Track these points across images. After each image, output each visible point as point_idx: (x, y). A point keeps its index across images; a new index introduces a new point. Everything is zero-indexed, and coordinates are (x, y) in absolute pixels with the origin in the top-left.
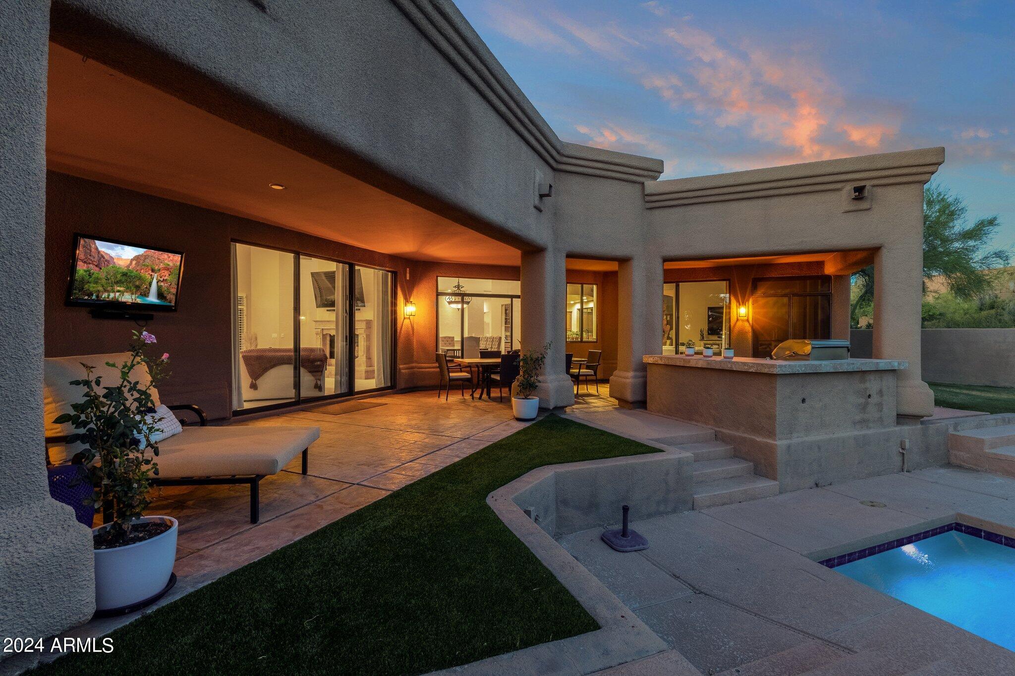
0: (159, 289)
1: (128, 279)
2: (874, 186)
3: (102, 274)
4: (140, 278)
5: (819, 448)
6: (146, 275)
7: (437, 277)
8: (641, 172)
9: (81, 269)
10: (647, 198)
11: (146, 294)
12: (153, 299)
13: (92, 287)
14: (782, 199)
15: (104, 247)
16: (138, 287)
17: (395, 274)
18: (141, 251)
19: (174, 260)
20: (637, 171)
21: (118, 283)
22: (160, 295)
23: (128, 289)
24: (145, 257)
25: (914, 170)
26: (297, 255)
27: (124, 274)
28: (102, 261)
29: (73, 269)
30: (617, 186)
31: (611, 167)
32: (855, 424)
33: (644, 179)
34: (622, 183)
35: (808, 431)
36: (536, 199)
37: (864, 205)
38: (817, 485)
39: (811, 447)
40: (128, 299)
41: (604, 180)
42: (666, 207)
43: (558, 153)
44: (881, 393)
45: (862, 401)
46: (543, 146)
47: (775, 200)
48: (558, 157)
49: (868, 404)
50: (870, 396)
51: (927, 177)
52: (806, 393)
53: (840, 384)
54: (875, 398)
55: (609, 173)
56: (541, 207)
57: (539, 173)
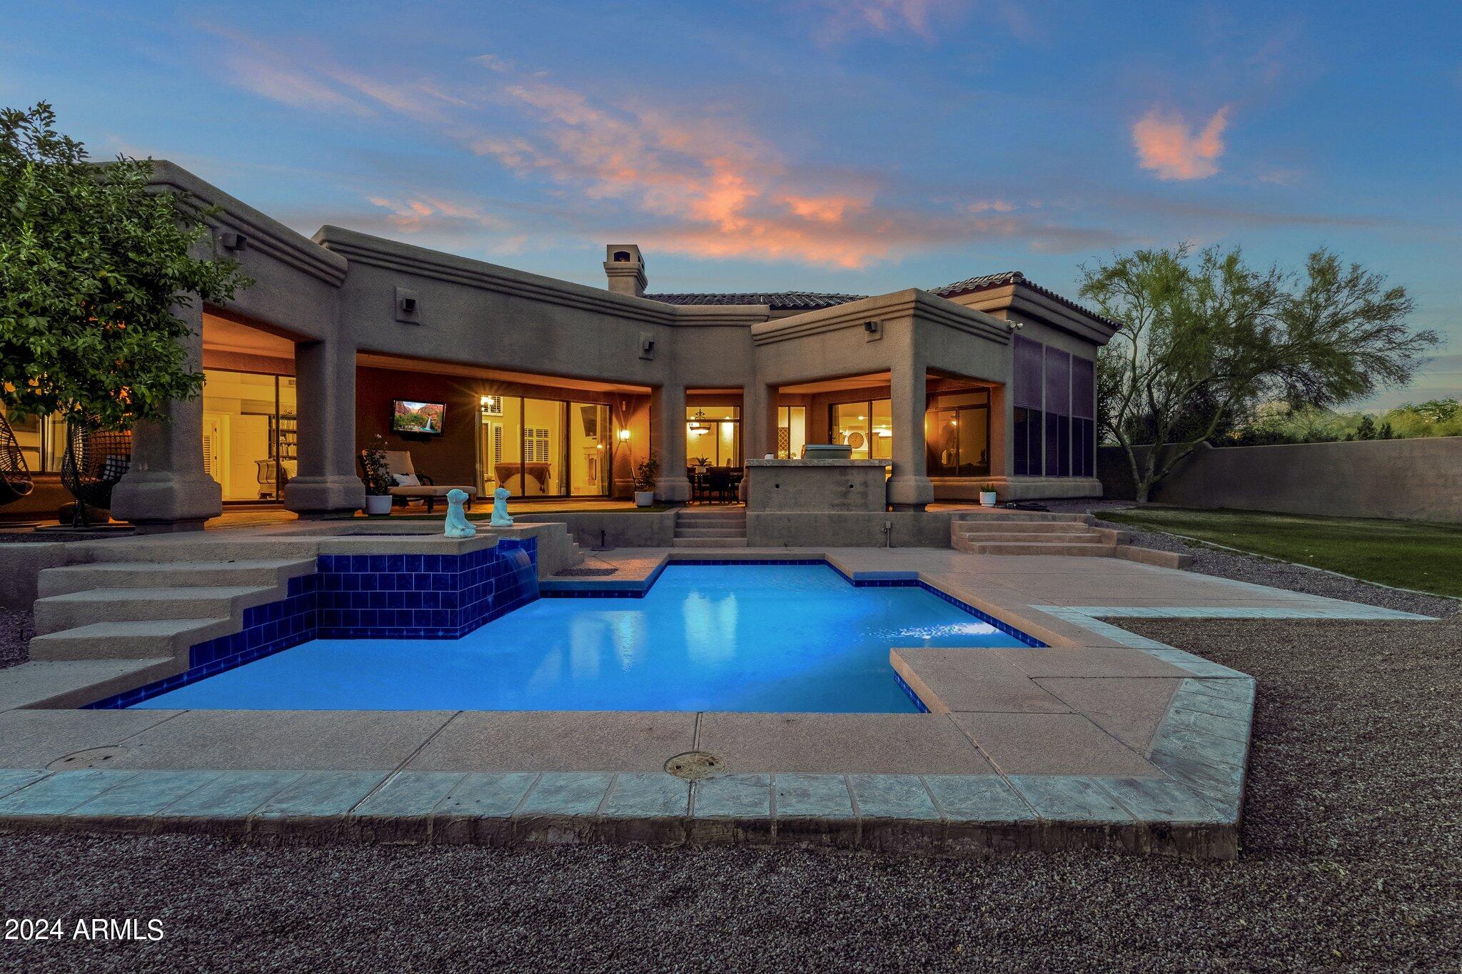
0: (431, 424)
1: (418, 419)
2: (883, 320)
3: (406, 417)
4: (423, 418)
5: (789, 520)
6: (425, 417)
8: (748, 318)
9: (397, 414)
10: (754, 338)
11: (424, 427)
12: (428, 429)
13: (402, 423)
14: (832, 333)
15: (407, 404)
16: (421, 423)
17: (611, 407)
18: (423, 405)
19: (439, 408)
20: (744, 318)
21: (413, 420)
22: (432, 427)
23: (416, 424)
24: (425, 408)
25: (900, 307)
26: (522, 398)
27: (416, 417)
28: (406, 411)
29: (393, 415)
30: (728, 331)
31: (720, 318)
32: (833, 506)
33: (752, 323)
34: (733, 328)
35: (781, 507)
36: (641, 354)
37: (877, 336)
38: (786, 546)
39: (780, 518)
40: (416, 429)
41: (715, 329)
42: (767, 344)
43: (671, 314)
44: (865, 484)
45: (844, 489)
46: (647, 315)
47: (829, 335)
48: (671, 317)
49: (849, 492)
50: (852, 486)
51: (911, 312)
52: (779, 481)
53: (817, 476)
54: (857, 488)
55: (719, 323)
56: (651, 356)
57: (645, 334)
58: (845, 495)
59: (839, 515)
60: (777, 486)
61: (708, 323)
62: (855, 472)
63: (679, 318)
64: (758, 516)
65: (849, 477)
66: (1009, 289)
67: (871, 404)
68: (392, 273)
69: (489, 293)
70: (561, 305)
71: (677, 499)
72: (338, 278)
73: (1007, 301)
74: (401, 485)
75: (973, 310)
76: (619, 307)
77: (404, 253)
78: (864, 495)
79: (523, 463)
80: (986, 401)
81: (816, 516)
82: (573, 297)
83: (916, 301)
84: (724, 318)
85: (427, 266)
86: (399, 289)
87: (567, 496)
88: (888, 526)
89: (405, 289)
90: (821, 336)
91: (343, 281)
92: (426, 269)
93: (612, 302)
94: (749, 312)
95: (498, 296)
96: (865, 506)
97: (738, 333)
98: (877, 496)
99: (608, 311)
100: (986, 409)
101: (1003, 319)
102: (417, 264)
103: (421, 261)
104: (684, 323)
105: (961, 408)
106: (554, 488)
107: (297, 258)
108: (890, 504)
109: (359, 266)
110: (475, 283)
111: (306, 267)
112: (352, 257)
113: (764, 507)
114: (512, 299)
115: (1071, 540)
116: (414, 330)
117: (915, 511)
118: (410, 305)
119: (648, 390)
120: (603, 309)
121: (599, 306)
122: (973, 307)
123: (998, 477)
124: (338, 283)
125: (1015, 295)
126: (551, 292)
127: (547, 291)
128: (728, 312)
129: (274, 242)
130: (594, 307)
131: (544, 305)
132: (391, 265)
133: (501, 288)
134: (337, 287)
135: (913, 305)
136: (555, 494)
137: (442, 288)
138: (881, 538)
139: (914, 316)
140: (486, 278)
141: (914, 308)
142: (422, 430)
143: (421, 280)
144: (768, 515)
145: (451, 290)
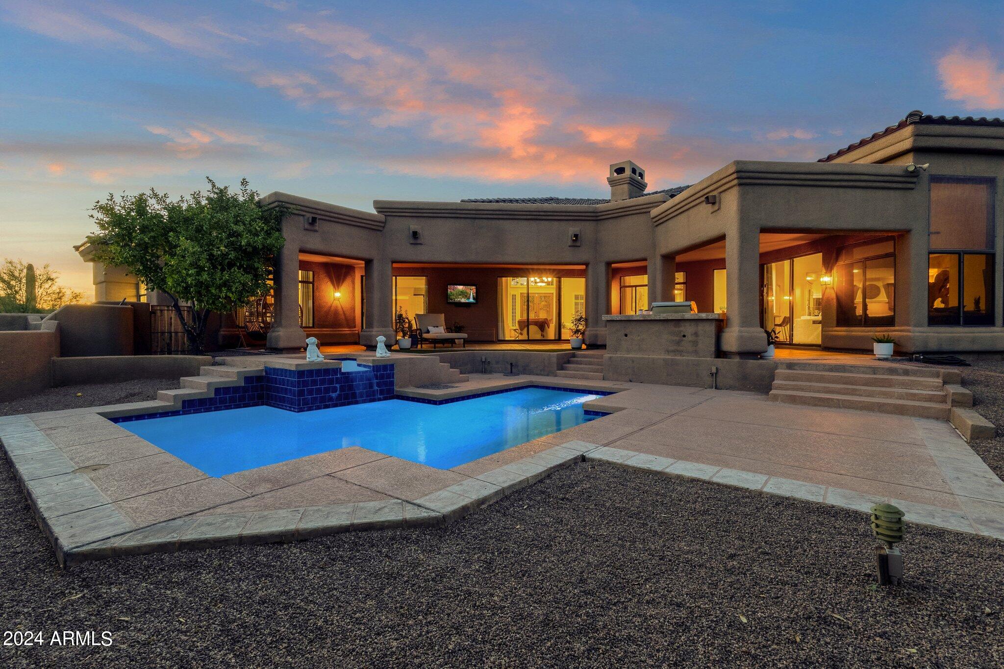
1: (464, 294)
2: (719, 193)
3: (455, 295)
4: (467, 293)
5: (633, 362)
7: (621, 277)
9: (450, 293)
10: (652, 220)
11: (469, 298)
12: (471, 300)
13: (453, 298)
15: (455, 287)
16: (466, 296)
18: (464, 286)
19: (473, 288)
21: (460, 295)
22: (474, 299)
23: (463, 297)
24: (466, 288)
25: (728, 179)
27: (461, 292)
28: (455, 291)
29: (447, 293)
31: (628, 209)
32: (668, 352)
33: (651, 209)
34: (639, 215)
35: (628, 351)
36: (570, 243)
37: (716, 207)
38: (631, 381)
39: (626, 359)
40: (463, 300)
41: (626, 217)
42: (660, 224)
43: (594, 212)
44: (696, 334)
45: (677, 338)
46: (573, 216)
47: (691, 211)
48: (594, 214)
49: (682, 340)
50: (684, 336)
51: (736, 182)
52: (627, 332)
53: (656, 328)
54: (690, 338)
55: (628, 213)
56: (578, 244)
57: (573, 229)
58: (678, 343)
59: (672, 359)
60: (626, 335)
61: (620, 214)
62: (687, 324)
63: (600, 214)
64: (611, 358)
65: (682, 329)
66: (908, 130)
67: (793, 261)
68: (408, 218)
69: (462, 220)
70: (509, 219)
71: (599, 343)
72: (381, 226)
73: (907, 144)
74: (431, 332)
75: (862, 165)
76: (551, 213)
77: (412, 206)
78: (695, 343)
79: (528, 319)
80: (892, 250)
81: (653, 359)
82: (516, 213)
83: (737, 172)
84: (634, 208)
85: (425, 211)
86: (411, 226)
87: (559, 339)
88: (714, 370)
89: (414, 225)
90: (686, 213)
91: (384, 227)
92: (425, 213)
93: (544, 212)
94: (647, 202)
95: (468, 221)
96: (696, 352)
97: (641, 219)
98: (708, 343)
99: (544, 217)
100: (893, 258)
101: (909, 163)
102: (420, 211)
103: (422, 209)
104: (603, 217)
105: (867, 259)
106: (551, 333)
107: (352, 221)
108: (720, 353)
109: (392, 218)
110: (453, 215)
111: (358, 224)
112: (385, 214)
113: (616, 350)
114: (477, 221)
115: (901, 397)
116: (419, 247)
117: (741, 358)
118: (415, 235)
119: (583, 267)
120: (539, 217)
121: (536, 215)
122: (862, 162)
123: (903, 328)
124: (381, 229)
125: (916, 135)
126: (501, 213)
127: (497, 212)
128: (633, 204)
129: (336, 215)
130: (533, 217)
131: (497, 222)
132: (407, 214)
133: (469, 216)
134: (381, 231)
135: (735, 176)
136: (553, 338)
137: (434, 222)
138: (709, 380)
139: (740, 185)
140: (459, 211)
141: (738, 178)
142: (467, 301)
143: (423, 219)
144: (618, 357)
145: (440, 222)
